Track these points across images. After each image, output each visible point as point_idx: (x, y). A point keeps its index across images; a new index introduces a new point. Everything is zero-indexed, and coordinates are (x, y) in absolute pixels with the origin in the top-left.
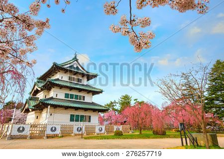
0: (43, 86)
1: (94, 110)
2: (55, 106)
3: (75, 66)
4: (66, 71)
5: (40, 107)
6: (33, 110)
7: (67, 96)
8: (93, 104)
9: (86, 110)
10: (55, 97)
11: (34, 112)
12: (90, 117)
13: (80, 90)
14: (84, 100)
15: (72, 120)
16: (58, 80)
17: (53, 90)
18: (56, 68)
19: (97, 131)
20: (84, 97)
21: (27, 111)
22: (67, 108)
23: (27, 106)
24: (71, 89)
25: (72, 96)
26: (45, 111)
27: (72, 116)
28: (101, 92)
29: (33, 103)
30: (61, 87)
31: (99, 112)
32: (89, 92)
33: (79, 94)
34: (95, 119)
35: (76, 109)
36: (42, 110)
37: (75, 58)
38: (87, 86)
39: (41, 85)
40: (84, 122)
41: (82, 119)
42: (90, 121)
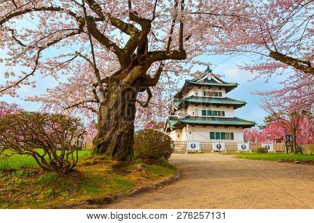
0: (180, 105)
1: (237, 126)
2: (193, 125)
3: (209, 79)
4: (200, 86)
5: (180, 126)
6: (174, 129)
7: (204, 112)
8: (235, 119)
9: (226, 126)
10: (192, 115)
11: (175, 131)
12: (232, 134)
13: (218, 105)
14: (224, 115)
15: (212, 137)
16: (192, 97)
17: (189, 108)
18: (189, 86)
19: (239, 148)
20: (223, 112)
21: (169, 130)
22: (205, 125)
23: (168, 126)
24: (208, 105)
25: (210, 113)
26: (184, 129)
27: (212, 134)
28: (244, 104)
29: (173, 123)
30: (197, 104)
31: (243, 128)
32: (228, 106)
33: (217, 109)
34: (239, 136)
35: (216, 126)
36: (182, 129)
37: (208, 69)
38: (226, 99)
39: (177, 104)
40: (226, 141)
41: (223, 136)
42: (233, 139)
